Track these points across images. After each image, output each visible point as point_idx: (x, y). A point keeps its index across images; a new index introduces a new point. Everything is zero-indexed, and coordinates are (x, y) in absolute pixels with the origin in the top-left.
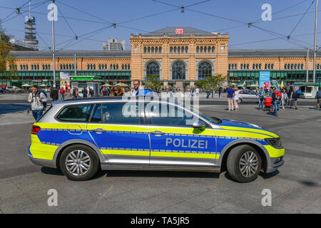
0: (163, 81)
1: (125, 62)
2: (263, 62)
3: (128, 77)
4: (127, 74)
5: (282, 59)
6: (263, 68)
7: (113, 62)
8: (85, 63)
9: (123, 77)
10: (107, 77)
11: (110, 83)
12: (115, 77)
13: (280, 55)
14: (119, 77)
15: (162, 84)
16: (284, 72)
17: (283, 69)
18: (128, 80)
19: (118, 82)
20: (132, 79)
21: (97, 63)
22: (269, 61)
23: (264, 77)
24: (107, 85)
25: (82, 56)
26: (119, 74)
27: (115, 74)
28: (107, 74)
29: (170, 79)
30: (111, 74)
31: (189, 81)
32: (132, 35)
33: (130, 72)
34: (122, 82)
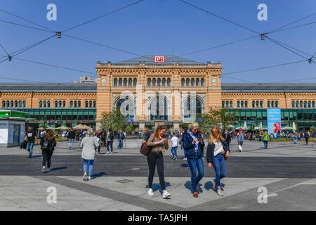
0: (138, 122)
1: (89, 98)
2: (265, 99)
3: (92, 117)
4: (91, 113)
5: (288, 95)
6: (265, 106)
7: (74, 98)
8: (36, 99)
9: (86, 117)
10: (64, 118)
11: (68, 125)
12: (75, 117)
13: (285, 89)
14: (80, 117)
15: (138, 126)
16: (293, 110)
17: (291, 107)
18: (92, 121)
19: (78, 124)
20: (97, 119)
21: (52, 99)
22: (273, 98)
23: (274, 116)
24: (63, 127)
25: (33, 89)
26: (80, 113)
27: (75, 113)
28: (64, 113)
29: (148, 119)
30: (69, 113)
31: (173, 123)
32: (99, 63)
33: (95, 110)
34: (83, 124)
